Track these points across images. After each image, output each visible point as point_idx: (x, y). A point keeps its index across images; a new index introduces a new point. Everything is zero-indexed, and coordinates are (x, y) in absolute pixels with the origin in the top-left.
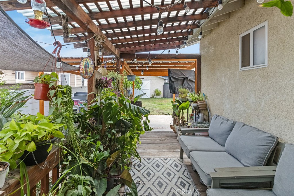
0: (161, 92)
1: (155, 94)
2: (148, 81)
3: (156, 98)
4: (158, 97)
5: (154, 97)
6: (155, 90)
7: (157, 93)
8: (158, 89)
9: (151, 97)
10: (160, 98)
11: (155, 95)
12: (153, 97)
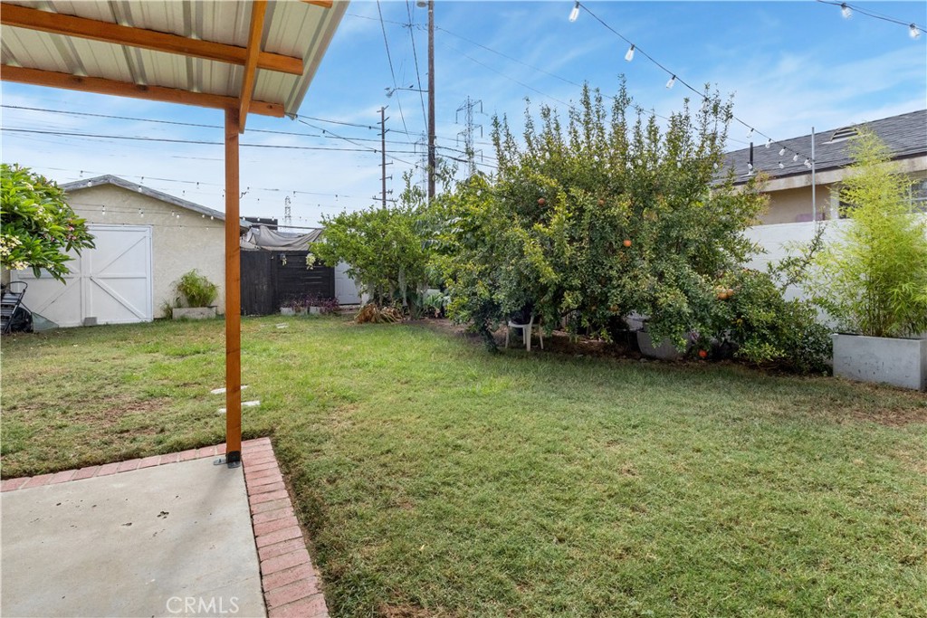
0: (213, 288)
1: (184, 300)
2: (140, 235)
3: (184, 320)
4: (196, 313)
5: (177, 313)
6: (177, 276)
7: (194, 295)
8: (199, 275)
9: (160, 314)
10: (209, 319)
11: (179, 306)
12: (168, 317)
